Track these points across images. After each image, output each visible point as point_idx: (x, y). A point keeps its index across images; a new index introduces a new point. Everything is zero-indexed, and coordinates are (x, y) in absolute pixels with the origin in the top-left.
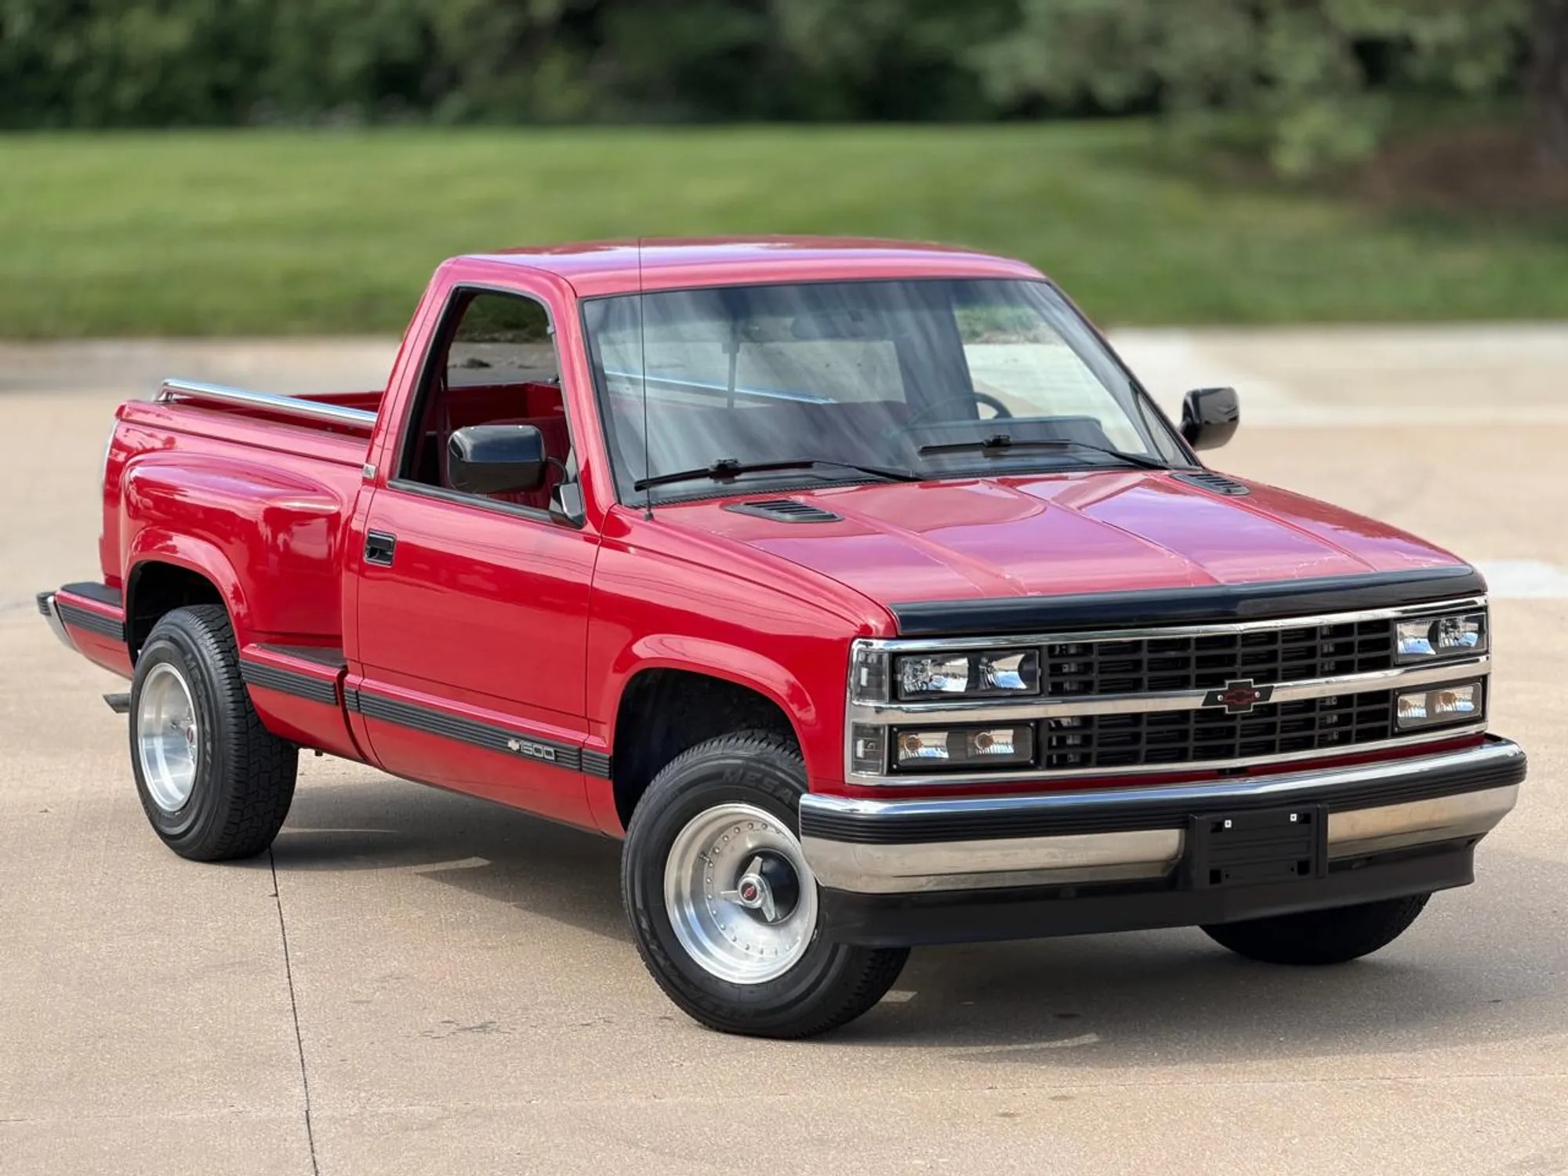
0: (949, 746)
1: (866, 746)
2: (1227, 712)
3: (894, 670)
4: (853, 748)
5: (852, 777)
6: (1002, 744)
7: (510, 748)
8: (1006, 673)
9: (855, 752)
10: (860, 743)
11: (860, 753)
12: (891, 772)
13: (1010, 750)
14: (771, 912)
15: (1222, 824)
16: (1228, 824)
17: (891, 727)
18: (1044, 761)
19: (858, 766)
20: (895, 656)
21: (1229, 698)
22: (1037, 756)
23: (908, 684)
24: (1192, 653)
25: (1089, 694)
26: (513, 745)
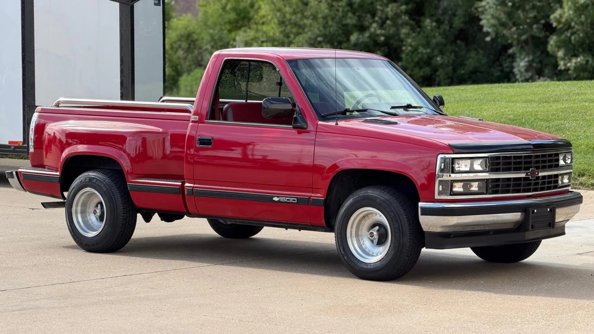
0: (463, 187)
1: (442, 187)
2: (530, 178)
3: (453, 164)
4: (438, 188)
5: (437, 197)
6: (475, 187)
7: (274, 200)
8: (477, 165)
9: (439, 189)
10: (441, 187)
11: (441, 189)
12: (451, 195)
13: (477, 189)
14: (376, 241)
15: (534, 211)
16: (535, 211)
17: (451, 181)
18: (488, 192)
19: (440, 193)
20: (453, 159)
21: (531, 174)
22: (487, 191)
23: (457, 169)
24: (523, 160)
25: (499, 172)
26: (276, 199)
